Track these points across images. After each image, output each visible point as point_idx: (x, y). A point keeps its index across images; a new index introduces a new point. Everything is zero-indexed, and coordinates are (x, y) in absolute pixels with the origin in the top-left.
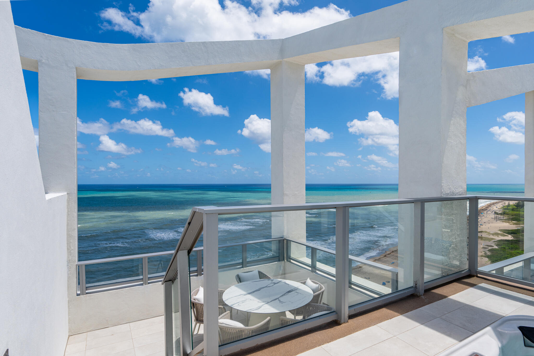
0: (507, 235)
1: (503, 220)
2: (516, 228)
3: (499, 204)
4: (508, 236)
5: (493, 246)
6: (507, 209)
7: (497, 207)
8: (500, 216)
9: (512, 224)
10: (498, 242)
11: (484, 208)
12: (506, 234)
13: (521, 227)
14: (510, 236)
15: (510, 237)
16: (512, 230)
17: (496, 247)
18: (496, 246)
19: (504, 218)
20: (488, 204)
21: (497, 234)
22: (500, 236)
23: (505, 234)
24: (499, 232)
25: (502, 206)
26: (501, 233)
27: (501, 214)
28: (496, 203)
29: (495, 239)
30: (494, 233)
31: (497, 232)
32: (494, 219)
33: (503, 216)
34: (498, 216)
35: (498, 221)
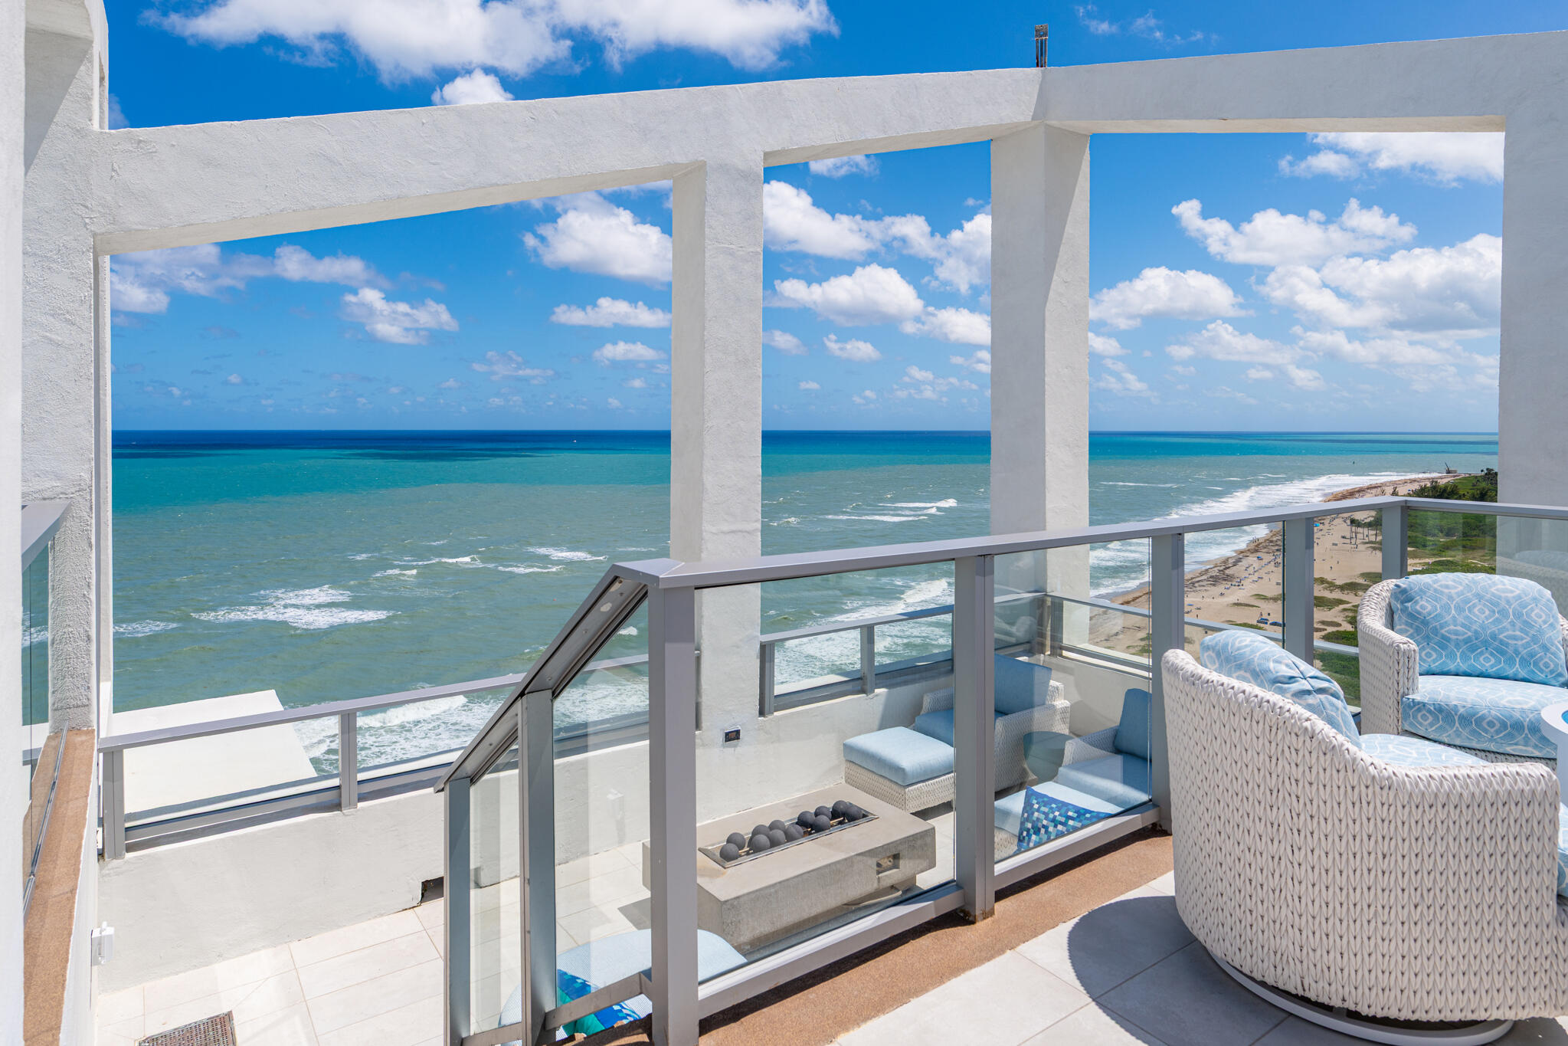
1: (1376, 542)
5: (1340, 625)
8: (1366, 531)
10: (1354, 611)
17: (1349, 628)
19: (1379, 539)
21: (1352, 587)
24: (1362, 581)
26: (1366, 583)
27: (1369, 525)
29: (1348, 603)
30: (1346, 584)
31: (1354, 581)
32: (1348, 541)
33: (1374, 532)
34: (1360, 530)
35: (1362, 547)
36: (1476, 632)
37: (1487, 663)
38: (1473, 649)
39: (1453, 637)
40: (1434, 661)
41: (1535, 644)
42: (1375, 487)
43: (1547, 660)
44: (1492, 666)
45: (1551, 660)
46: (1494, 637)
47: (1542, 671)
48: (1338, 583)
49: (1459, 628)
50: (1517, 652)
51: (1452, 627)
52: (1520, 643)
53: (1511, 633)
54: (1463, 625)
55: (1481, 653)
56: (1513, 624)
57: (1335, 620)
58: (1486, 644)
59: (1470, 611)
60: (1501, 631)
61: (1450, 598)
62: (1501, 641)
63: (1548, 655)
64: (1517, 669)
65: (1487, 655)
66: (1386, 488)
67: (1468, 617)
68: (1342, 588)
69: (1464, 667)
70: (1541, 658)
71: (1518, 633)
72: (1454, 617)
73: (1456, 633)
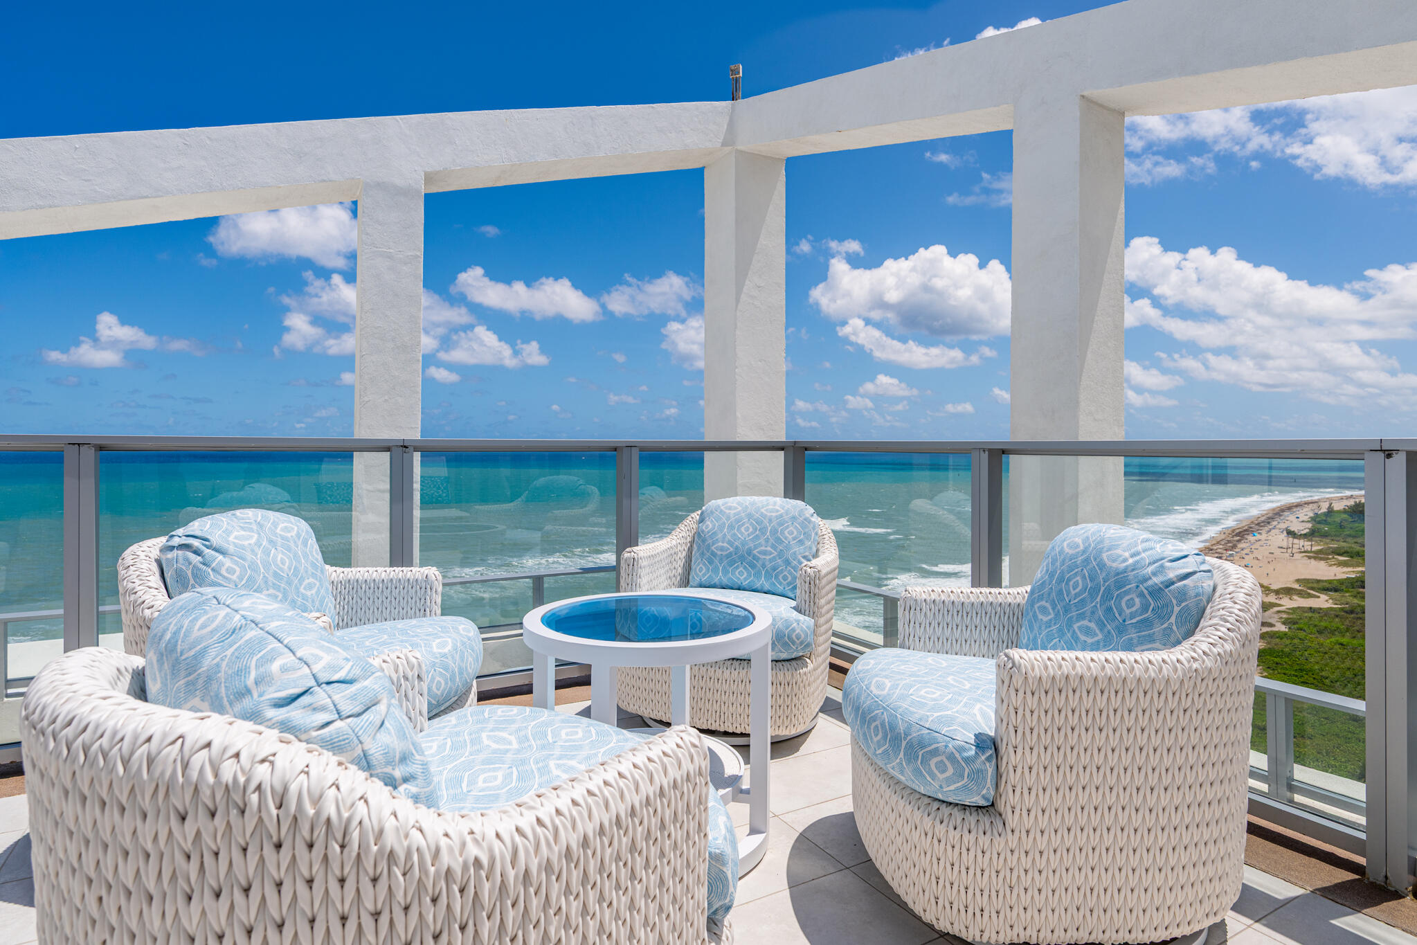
0: (1317, 594)
1: (1311, 552)
2: (1344, 576)
3: (1305, 510)
4: (1319, 597)
5: (1271, 625)
6: (1325, 522)
7: (1298, 518)
8: (1302, 542)
9: (1334, 565)
10: (1288, 613)
11: (1263, 519)
12: (1314, 593)
13: (1358, 572)
14: (1323, 597)
15: (1323, 601)
16: (1330, 582)
17: (1283, 628)
18: (1284, 623)
19: (1314, 548)
20: (1274, 509)
21: (1288, 591)
22: (1295, 597)
23: (1312, 592)
24: (1296, 586)
25: (1312, 515)
26: (1300, 588)
27: (1305, 536)
28: (1296, 506)
29: (1283, 606)
30: (1282, 589)
31: (1290, 586)
32: (1285, 550)
33: (1310, 543)
34: (1296, 541)
35: (1297, 556)
36: (737, 548)
37: (741, 576)
38: (732, 563)
39: (719, 553)
40: (704, 575)
41: (780, 558)
42: (1312, 503)
43: (786, 573)
44: (745, 579)
45: (791, 573)
46: (749, 552)
47: (780, 583)
48: (1275, 587)
49: (725, 545)
50: (764, 566)
51: (720, 544)
52: (768, 557)
53: (763, 548)
54: (730, 543)
55: (737, 568)
56: (767, 540)
57: (1270, 621)
58: (742, 559)
59: (738, 530)
60: (756, 547)
61: (728, 518)
62: (754, 556)
63: (789, 568)
64: (762, 582)
65: (741, 569)
66: (1321, 504)
67: (735, 534)
68: (1277, 592)
69: (725, 581)
70: (782, 571)
71: (769, 549)
72: (725, 534)
73: (722, 549)
